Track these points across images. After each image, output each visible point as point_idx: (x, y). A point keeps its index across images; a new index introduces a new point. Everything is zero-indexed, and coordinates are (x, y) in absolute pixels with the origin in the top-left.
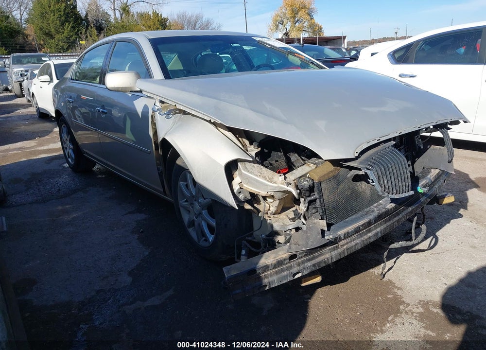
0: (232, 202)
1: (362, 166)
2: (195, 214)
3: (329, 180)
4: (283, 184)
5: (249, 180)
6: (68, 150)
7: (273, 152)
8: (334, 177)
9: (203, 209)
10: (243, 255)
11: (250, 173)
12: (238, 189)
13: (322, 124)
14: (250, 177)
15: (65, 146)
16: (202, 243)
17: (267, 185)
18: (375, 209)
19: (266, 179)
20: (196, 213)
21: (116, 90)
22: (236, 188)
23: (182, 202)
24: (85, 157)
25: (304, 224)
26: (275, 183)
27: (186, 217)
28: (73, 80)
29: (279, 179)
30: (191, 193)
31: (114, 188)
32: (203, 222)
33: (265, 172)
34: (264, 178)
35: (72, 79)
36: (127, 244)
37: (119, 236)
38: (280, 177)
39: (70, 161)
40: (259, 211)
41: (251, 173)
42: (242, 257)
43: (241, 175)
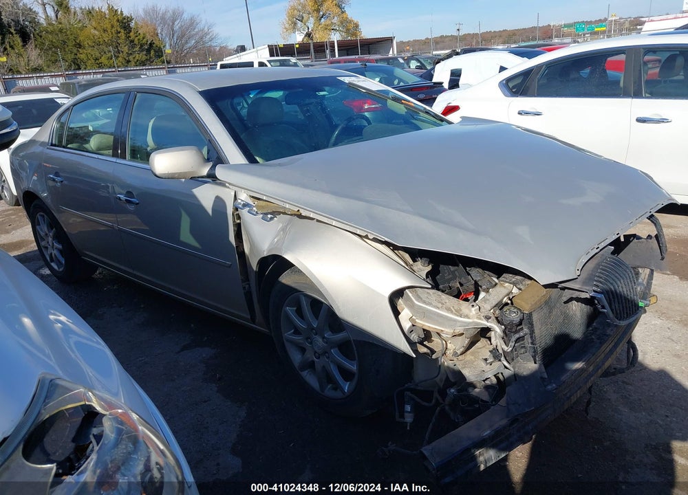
0: (405, 347)
1: (587, 288)
2: (315, 352)
3: (541, 307)
4: (480, 319)
5: (425, 314)
6: (50, 250)
7: (441, 266)
8: (546, 303)
9: (331, 348)
10: (410, 412)
11: (427, 304)
12: (410, 328)
13: (523, 231)
14: (428, 310)
15: (43, 243)
16: (329, 392)
17: (455, 321)
18: (593, 337)
19: (452, 312)
20: (317, 351)
21: (170, 176)
22: (407, 325)
23: (288, 334)
24: (85, 261)
25: (506, 367)
26: (467, 316)
27: (296, 358)
28: (55, 145)
29: (471, 311)
30: (309, 325)
31: (142, 306)
32: (332, 366)
33: (447, 301)
34: (449, 310)
35: (52, 145)
36: (205, 402)
37: (189, 388)
38: (473, 309)
39: (56, 267)
40: (433, 352)
41: (429, 304)
42: (406, 414)
43: (412, 306)
